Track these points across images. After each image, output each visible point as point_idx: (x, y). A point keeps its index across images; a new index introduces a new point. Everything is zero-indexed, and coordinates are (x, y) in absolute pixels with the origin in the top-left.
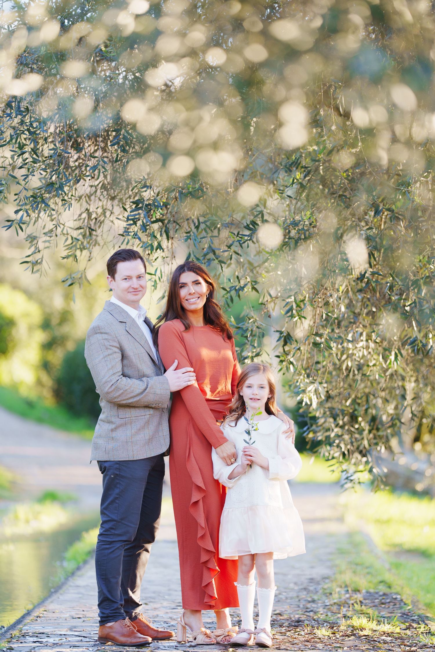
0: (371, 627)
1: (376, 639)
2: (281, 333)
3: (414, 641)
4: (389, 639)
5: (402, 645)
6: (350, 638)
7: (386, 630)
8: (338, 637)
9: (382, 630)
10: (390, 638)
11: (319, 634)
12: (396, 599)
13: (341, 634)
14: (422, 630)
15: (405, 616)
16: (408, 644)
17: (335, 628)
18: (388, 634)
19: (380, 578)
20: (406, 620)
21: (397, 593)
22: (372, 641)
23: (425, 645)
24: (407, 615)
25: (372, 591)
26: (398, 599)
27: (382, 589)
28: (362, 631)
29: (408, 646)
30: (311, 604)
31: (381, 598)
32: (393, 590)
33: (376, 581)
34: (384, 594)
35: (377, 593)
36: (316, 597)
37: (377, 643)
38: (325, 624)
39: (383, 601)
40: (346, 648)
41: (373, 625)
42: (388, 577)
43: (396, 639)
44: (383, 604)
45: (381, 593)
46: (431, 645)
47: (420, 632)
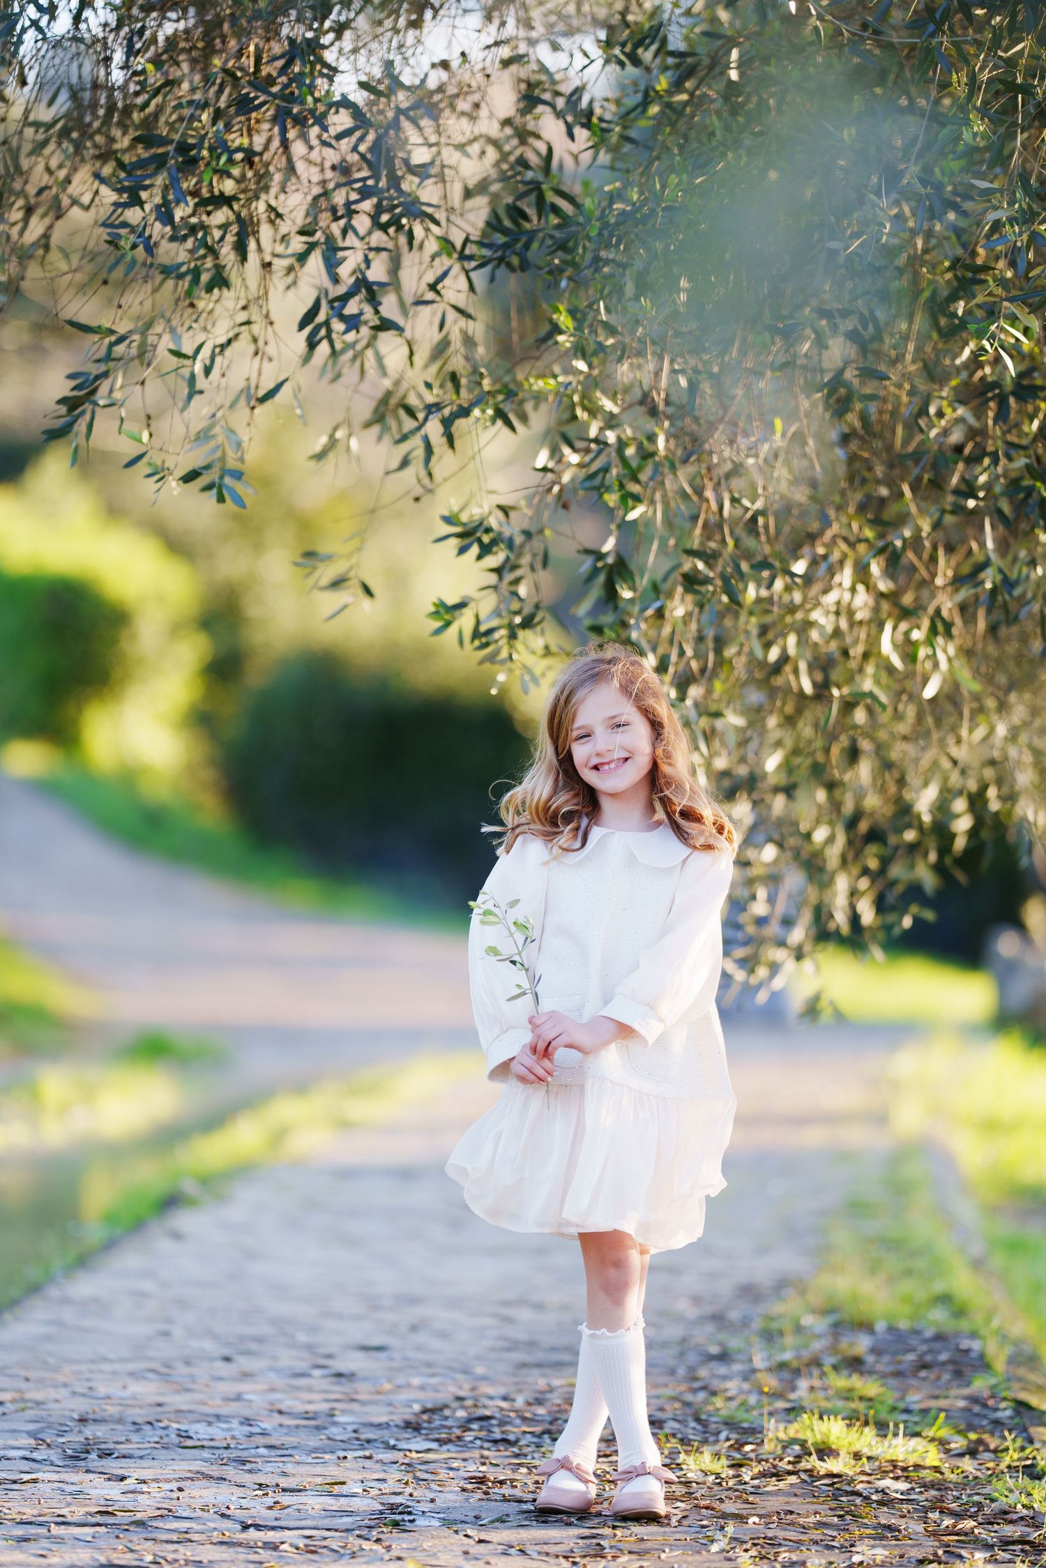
0: (857, 1447)
1: (860, 1487)
2: (600, 556)
3: (976, 1498)
4: (898, 1487)
5: (933, 1509)
6: (782, 1485)
7: (901, 1457)
8: (747, 1478)
9: (888, 1457)
10: (903, 1486)
11: (692, 1466)
12: (967, 1351)
13: (758, 1469)
14: (1011, 1458)
15: (977, 1409)
16: (953, 1506)
17: (748, 1448)
18: (904, 1469)
19: (939, 1287)
20: (976, 1421)
21: (974, 1335)
22: (848, 1493)
23: (1006, 1513)
24: (985, 1406)
25: (904, 1325)
26: (973, 1355)
27: (938, 1317)
28: (821, 1459)
29: (952, 1514)
30: (713, 1364)
31: (924, 1348)
32: (964, 1325)
33: (921, 1295)
34: (939, 1337)
35: (916, 1332)
36: (734, 1343)
37: (858, 1501)
38: (723, 1436)
39: (928, 1358)
40: (756, 1519)
41: (867, 1441)
42: (963, 1283)
43: (926, 1486)
44: (925, 1366)
45: (929, 1333)
46: (1025, 1512)
47: (1003, 1466)
